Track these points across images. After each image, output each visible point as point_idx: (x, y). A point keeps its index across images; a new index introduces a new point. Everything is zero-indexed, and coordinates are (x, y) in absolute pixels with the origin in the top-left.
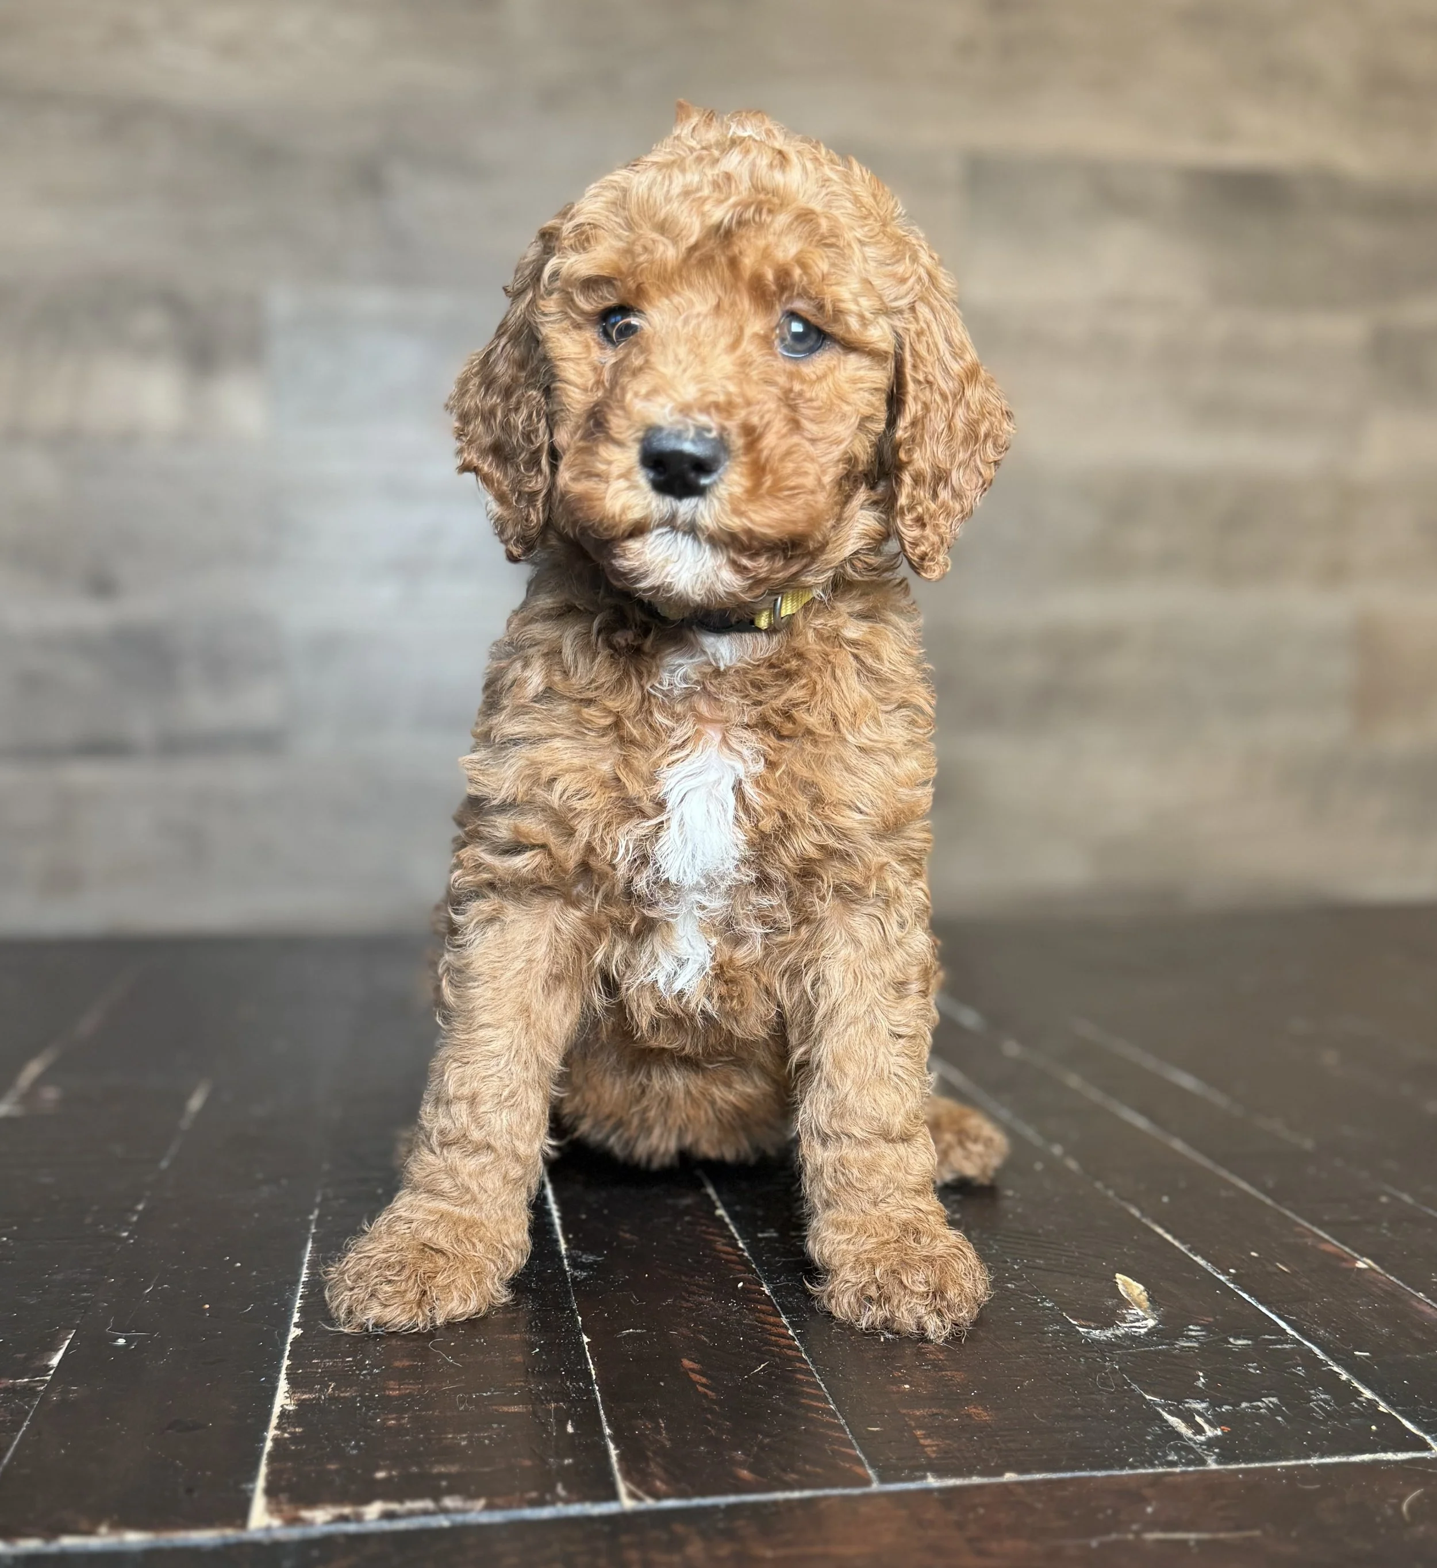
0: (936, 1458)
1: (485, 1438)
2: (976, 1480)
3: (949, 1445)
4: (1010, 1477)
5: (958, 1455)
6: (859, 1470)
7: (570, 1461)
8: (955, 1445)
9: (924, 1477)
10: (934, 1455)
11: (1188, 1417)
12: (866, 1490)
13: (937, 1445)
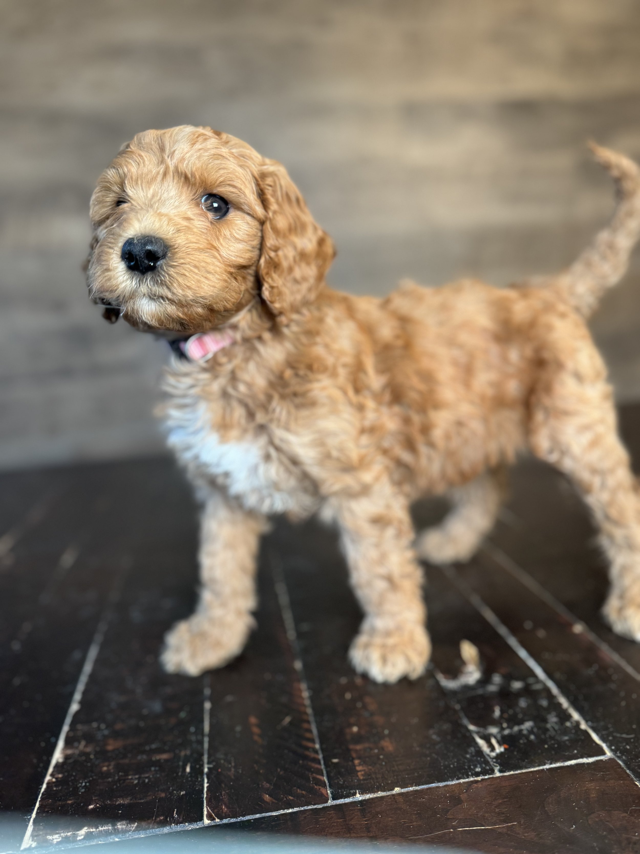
0: (364, 780)
1: (146, 778)
2: (380, 794)
3: (371, 769)
4: (397, 790)
5: (374, 776)
6: (323, 791)
7: (184, 792)
8: (373, 770)
9: (354, 794)
10: (361, 778)
11: (487, 738)
12: (325, 805)
13: (364, 770)
